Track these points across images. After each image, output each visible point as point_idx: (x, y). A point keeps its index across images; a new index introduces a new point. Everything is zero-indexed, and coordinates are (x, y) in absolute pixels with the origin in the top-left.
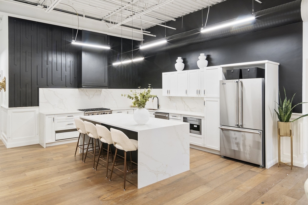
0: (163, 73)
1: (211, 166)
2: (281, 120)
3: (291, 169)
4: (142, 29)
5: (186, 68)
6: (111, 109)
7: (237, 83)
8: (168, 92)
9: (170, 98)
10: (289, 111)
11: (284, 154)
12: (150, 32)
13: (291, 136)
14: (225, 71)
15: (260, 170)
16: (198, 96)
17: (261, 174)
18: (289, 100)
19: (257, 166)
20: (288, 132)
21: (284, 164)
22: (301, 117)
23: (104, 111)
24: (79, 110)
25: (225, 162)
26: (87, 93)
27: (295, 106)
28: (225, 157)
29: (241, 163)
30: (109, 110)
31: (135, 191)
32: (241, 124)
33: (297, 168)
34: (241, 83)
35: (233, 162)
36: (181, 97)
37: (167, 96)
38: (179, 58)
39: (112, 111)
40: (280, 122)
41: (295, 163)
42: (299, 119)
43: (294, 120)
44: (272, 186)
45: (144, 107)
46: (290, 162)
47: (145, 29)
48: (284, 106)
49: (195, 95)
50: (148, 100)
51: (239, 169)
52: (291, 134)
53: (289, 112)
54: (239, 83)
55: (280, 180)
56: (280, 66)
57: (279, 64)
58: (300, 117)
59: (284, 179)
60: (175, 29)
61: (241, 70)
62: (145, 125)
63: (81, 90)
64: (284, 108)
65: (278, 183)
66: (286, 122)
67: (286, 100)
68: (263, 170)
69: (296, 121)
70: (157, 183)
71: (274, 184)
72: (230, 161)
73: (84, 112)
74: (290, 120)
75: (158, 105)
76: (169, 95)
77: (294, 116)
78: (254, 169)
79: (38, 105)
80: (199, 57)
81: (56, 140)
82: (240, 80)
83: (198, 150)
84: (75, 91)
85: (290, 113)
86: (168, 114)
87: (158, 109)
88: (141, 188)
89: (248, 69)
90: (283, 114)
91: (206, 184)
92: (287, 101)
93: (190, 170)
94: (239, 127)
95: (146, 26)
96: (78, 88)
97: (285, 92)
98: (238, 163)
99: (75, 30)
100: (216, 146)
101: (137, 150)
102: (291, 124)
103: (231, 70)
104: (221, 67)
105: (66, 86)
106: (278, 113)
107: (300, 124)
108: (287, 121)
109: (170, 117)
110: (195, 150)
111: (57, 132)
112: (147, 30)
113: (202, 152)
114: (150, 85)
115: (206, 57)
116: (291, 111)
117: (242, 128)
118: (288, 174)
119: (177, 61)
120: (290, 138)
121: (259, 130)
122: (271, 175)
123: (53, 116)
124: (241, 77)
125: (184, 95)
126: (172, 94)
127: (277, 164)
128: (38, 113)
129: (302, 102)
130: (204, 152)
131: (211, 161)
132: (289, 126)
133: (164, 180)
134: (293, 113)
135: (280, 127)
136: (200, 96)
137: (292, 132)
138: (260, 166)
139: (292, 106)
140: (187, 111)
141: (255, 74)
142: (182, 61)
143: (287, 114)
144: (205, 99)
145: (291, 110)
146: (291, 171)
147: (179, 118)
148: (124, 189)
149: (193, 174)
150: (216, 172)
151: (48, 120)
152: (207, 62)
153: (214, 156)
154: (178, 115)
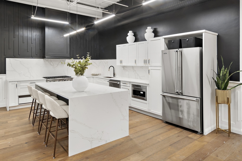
0: (117, 45)
1: (151, 132)
2: (219, 88)
3: (229, 136)
4: (100, 8)
5: (136, 40)
6: (72, 77)
7: (177, 53)
8: (121, 62)
9: (124, 67)
10: (226, 79)
11: (222, 120)
12: (108, 11)
13: (229, 104)
14: (167, 42)
15: (198, 136)
16: (145, 65)
17: (198, 141)
18: (227, 69)
19: (196, 132)
20: (226, 100)
21: (222, 130)
22: (239, 85)
23: (65, 78)
24: (44, 78)
25: (165, 127)
26: (51, 63)
27: (232, 74)
28: (167, 123)
29: (180, 129)
30: (70, 78)
31: (64, 159)
32: (181, 91)
33: (234, 135)
34: (180, 52)
35: (173, 127)
36: (132, 66)
37: (120, 65)
38: (130, 32)
39: (72, 78)
40: (218, 90)
41: (234, 130)
42: (236, 87)
43: (232, 88)
44: (207, 155)
45: (82, 74)
46: (228, 129)
47: (104, 8)
48: (221, 75)
49: (142, 64)
50: (87, 68)
51: (177, 135)
52: (228, 102)
53: (226, 81)
54: (178, 52)
55: (216, 149)
56: (218, 36)
57: (217, 34)
58: (237, 86)
59: (220, 147)
60: (128, 6)
61: (180, 40)
62: (83, 91)
63: (46, 60)
64: (222, 76)
65: (213, 152)
66: (223, 89)
67: (223, 68)
68: (200, 137)
69: (233, 89)
70: (92, 150)
71: (208, 153)
72: (170, 127)
73: (46, 79)
74: (228, 88)
75: (114, 73)
76: (121, 65)
77: (232, 84)
78: (192, 135)
79: (5, 73)
80: (147, 31)
81: (19, 104)
82: (180, 49)
83: (144, 115)
84: (40, 61)
85: (228, 81)
86: (120, 82)
87: (114, 77)
88: (72, 156)
89: (187, 39)
90: (221, 82)
91: (139, 151)
92: (225, 69)
93: (128, 136)
94: (179, 94)
95: (104, 5)
96: (43, 59)
97: (223, 61)
98: (178, 129)
99: (34, 7)
100: (159, 112)
101: (68, 118)
102: (229, 92)
103: (172, 41)
104: (163, 38)
105: (32, 57)
106: (216, 81)
107: (237, 92)
108: (225, 89)
109: (121, 84)
110: (141, 114)
111: (20, 97)
112: (105, 9)
113: (147, 116)
114: (88, 53)
115: (152, 30)
116: (228, 79)
117: (181, 95)
118: (224, 142)
119: (128, 34)
120: (227, 106)
121: (197, 97)
122: (208, 142)
123: (16, 83)
124: (181, 47)
125: (133, 64)
126: (124, 64)
127: (215, 130)
128: (5, 80)
129: (239, 70)
130: (148, 116)
131: (153, 126)
132: (226, 93)
133: (99, 147)
134: (230, 81)
135: (218, 95)
136: (147, 66)
137: (230, 100)
138: (198, 133)
139: (229, 74)
140: (137, 79)
141: (193, 44)
142: (133, 34)
143: (224, 83)
144: (150, 68)
145: (228, 77)
146: (229, 138)
147: (128, 85)
148: (54, 157)
149: (131, 139)
150: (153, 138)
151: (11, 86)
152: (153, 34)
153: (157, 120)
154: (128, 82)
